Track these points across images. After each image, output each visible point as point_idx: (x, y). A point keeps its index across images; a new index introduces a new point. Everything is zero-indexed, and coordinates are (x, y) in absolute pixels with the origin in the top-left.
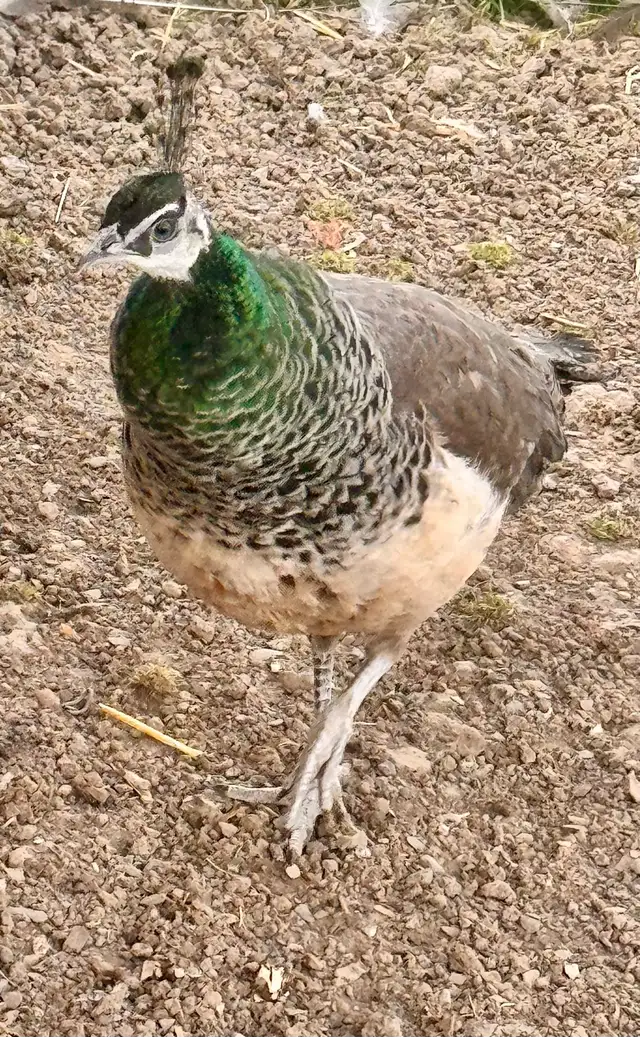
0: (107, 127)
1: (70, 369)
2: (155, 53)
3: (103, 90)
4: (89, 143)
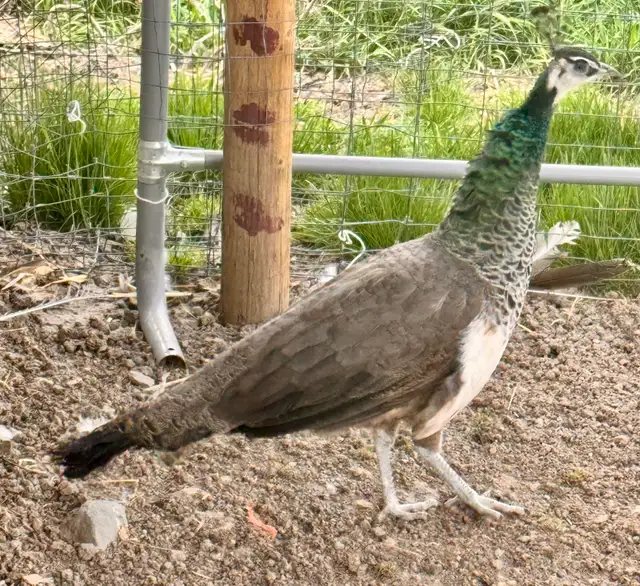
0: (537, 360)
1: (512, 489)
2: (564, 321)
3: (536, 340)
4: (528, 368)
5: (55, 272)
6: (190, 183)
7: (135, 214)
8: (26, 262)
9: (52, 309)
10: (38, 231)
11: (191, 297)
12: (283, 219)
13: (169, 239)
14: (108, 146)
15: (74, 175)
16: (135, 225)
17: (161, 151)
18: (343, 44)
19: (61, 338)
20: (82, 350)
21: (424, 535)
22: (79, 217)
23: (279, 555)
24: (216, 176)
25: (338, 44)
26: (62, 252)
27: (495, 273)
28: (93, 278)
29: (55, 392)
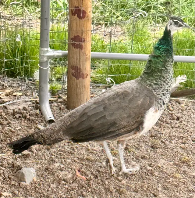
0: (172, 121)
1: (164, 164)
2: (181, 108)
3: (172, 114)
4: (169, 124)
5: (12, 91)
6: (57, 62)
7: (39, 72)
8: (2, 88)
9: (11, 104)
10: (6, 78)
11: (57, 100)
12: (88, 74)
13: (49, 81)
14: (29, 50)
15: (18, 59)
16: (38, 76)
17: (47, 51)
18: (108, 16)
19: (14, 114)
20: (21, 117)
21: (135, 180)
22: (20, 73)
23: (86, 186)
24: (65, 60)
25: (106, 16)
26: (14, 85)
27: (159, 93)
28: (25, 94)
29: (12, 131)
